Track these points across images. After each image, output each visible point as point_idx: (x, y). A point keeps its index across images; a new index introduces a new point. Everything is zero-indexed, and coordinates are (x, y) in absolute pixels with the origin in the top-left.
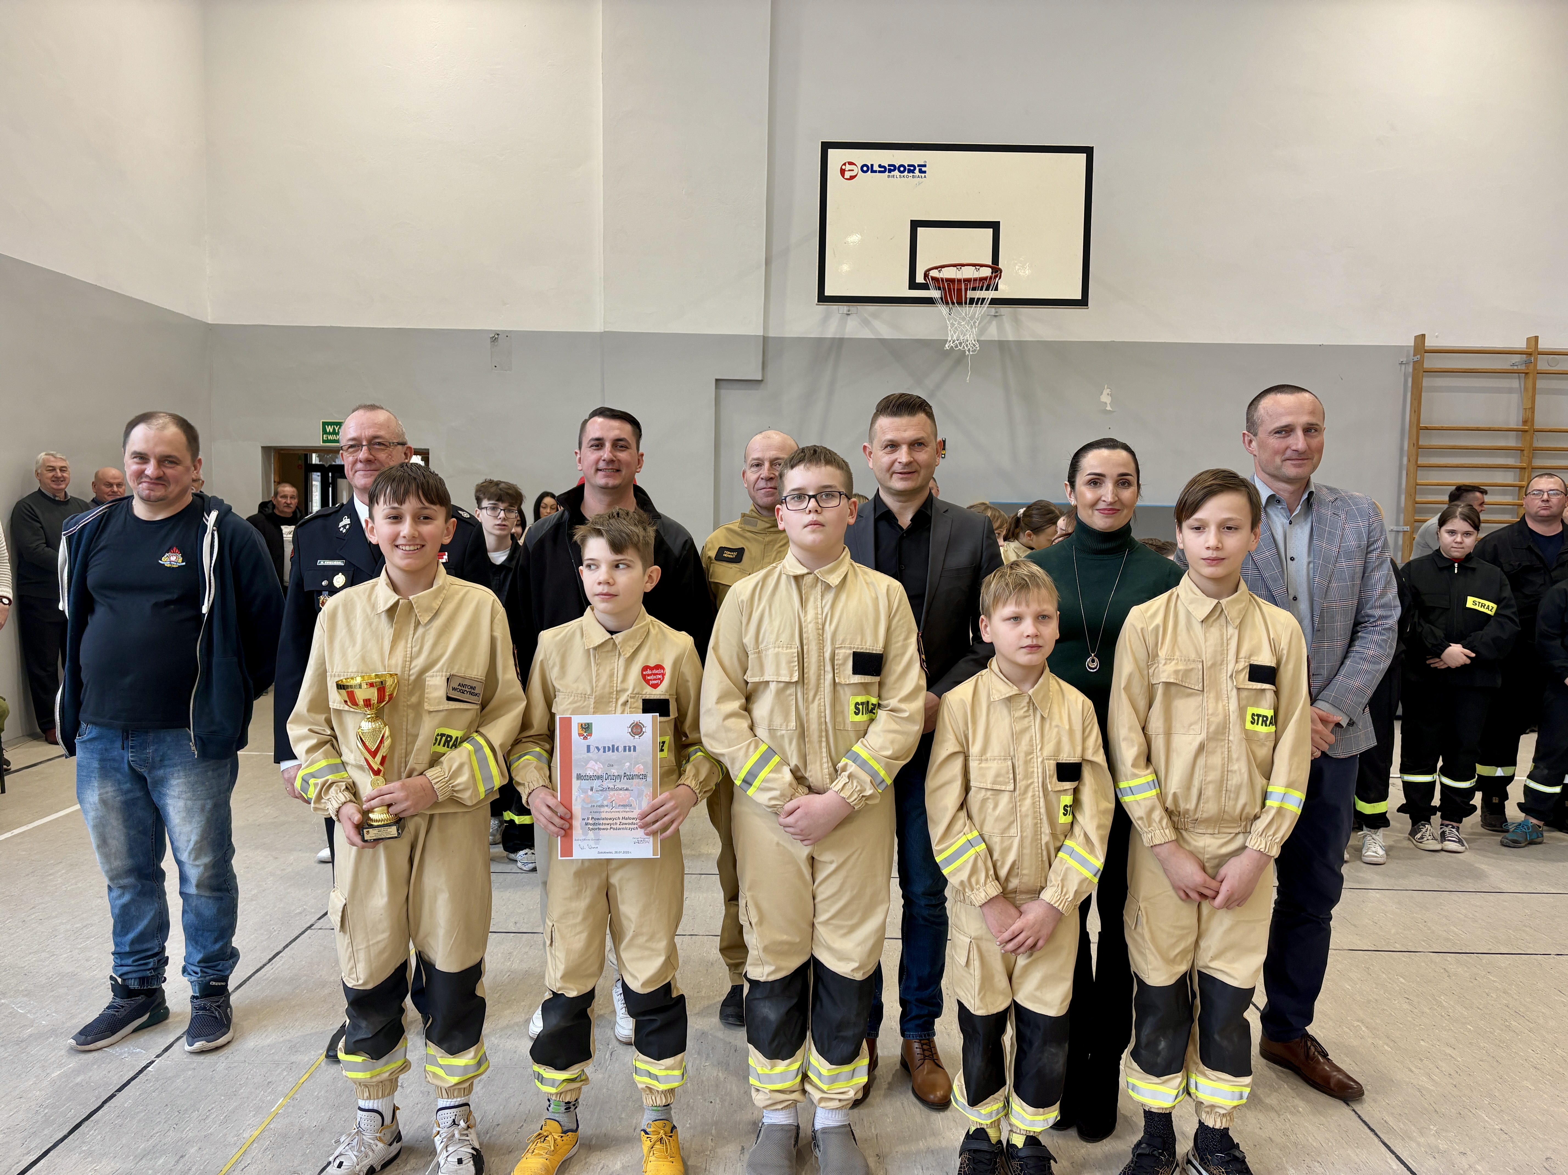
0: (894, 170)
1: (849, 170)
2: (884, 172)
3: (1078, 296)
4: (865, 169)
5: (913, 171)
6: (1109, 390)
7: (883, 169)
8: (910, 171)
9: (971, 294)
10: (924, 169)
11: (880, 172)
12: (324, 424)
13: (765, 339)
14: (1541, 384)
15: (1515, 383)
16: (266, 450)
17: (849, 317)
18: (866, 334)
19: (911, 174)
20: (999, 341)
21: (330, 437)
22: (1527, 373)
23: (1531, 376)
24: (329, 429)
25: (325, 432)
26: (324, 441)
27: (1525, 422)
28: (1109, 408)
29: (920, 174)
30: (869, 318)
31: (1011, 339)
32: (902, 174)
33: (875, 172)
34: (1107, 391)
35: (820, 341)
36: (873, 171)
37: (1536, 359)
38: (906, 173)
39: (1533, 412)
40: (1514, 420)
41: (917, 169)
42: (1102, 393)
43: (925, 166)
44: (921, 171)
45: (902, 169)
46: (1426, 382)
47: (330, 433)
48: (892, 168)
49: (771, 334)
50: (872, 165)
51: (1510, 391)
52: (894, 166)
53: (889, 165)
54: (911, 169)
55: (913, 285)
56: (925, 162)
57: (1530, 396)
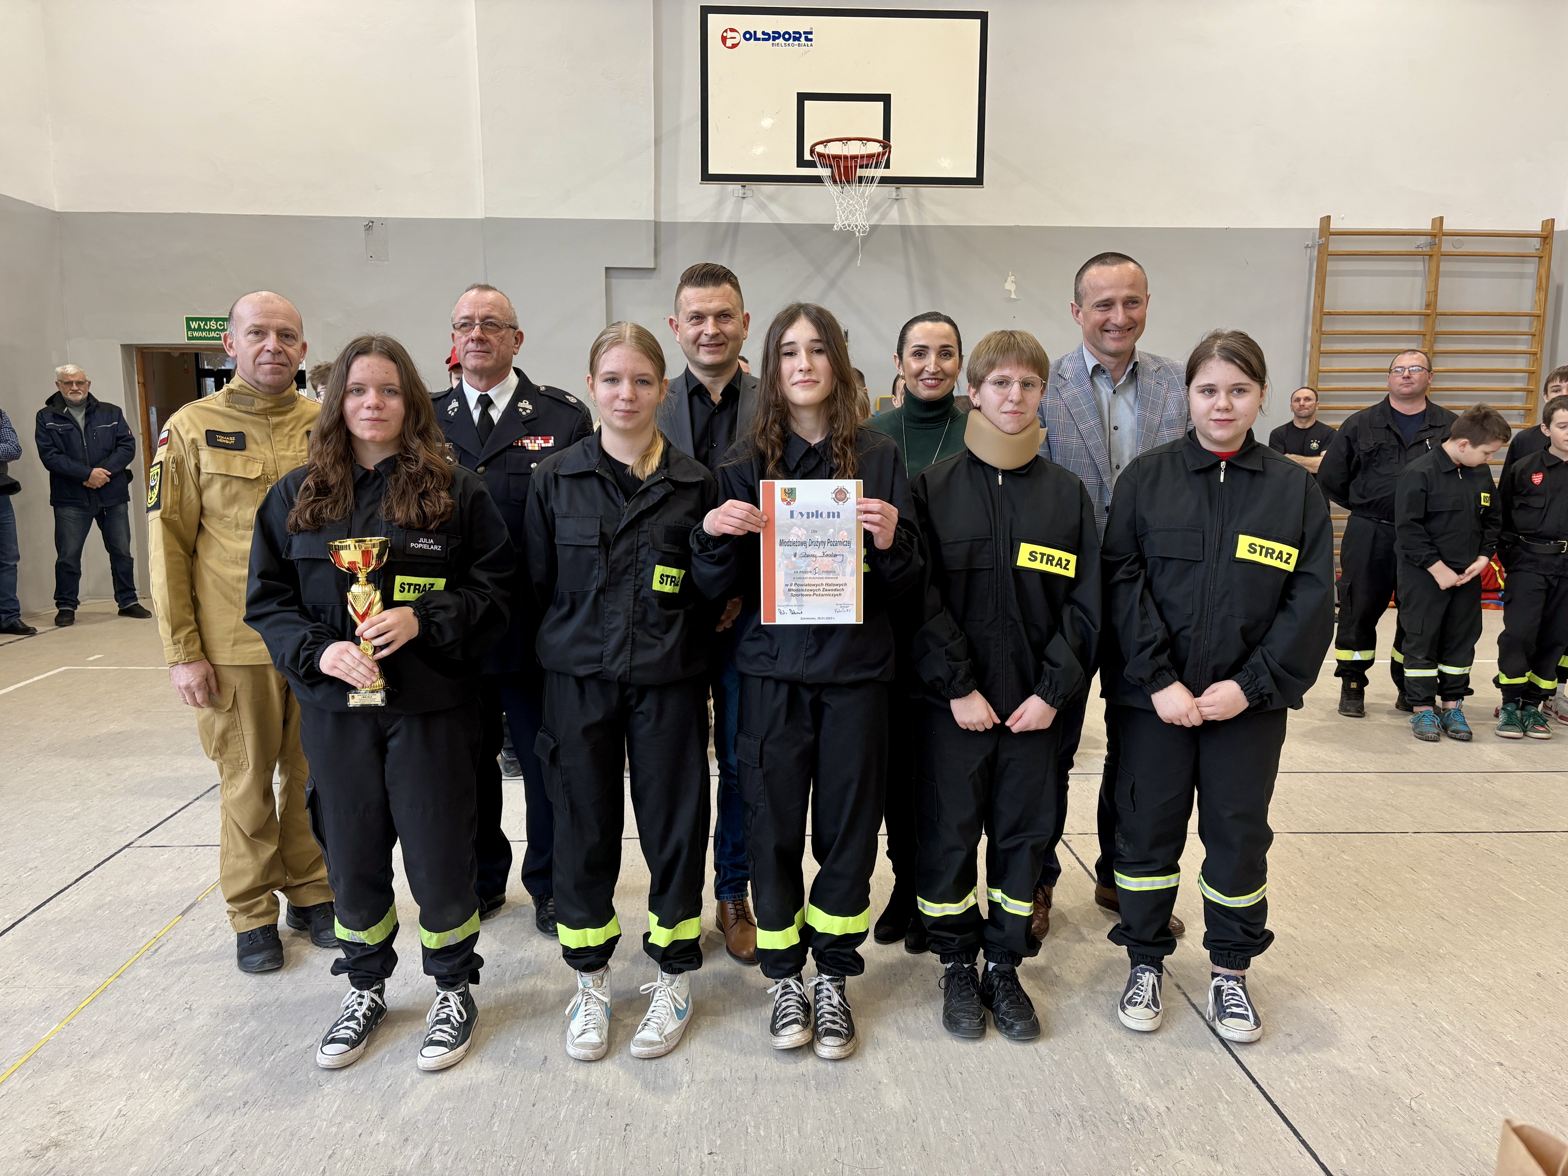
0: (778, 38)
1: (731, 38)
2: (768, 40)
3: (973, 174)
4: (748, 36)
5: (798, 39)
6: (1013, 277)
7: (767, 37)
8: (795, 39)
9: (860, 172)
10: (810, 36)
11: (764, 39)
12: (188, 320)
13: (657, 225)
14: (1445, 266)
15: (1419, 266)
16: (126, 348)
17: (745, 201)
18: (763, 218)
19: (797, 43)
20: (901, 226)
21: (196, 334)
22: (1431, 256)
23: (1435, 258)
24: (194, 325)
25: (189, 328)
26: (189, 339)
27: (1428, 306)
28: (1013, 296)
29: (806, 43)
30: (766, 202)
31: (913, 222)
32: (787, 43)
33: (759, 39)
34: (1011, 278)
35: (715, 226)
36: (756, 39)
37: (1440, 241)
38: (791, 41)
39: (1436, 296)
40: (1417, 304)
41: (803, 36)
42: (1006, 281)
43: (811, 33)
44: (807, 39)
45: (787, 36)
46: (1331, 266)
47: (194, 330)
48: (776, 35)
49: (663, 219)
50: (755, 32)
51: (1414, 274)
52: (778, 33)
53: (773, 32)
54: (797, 36)
55: (801, 162)
56: (811, 28)
57: (1434, 279)
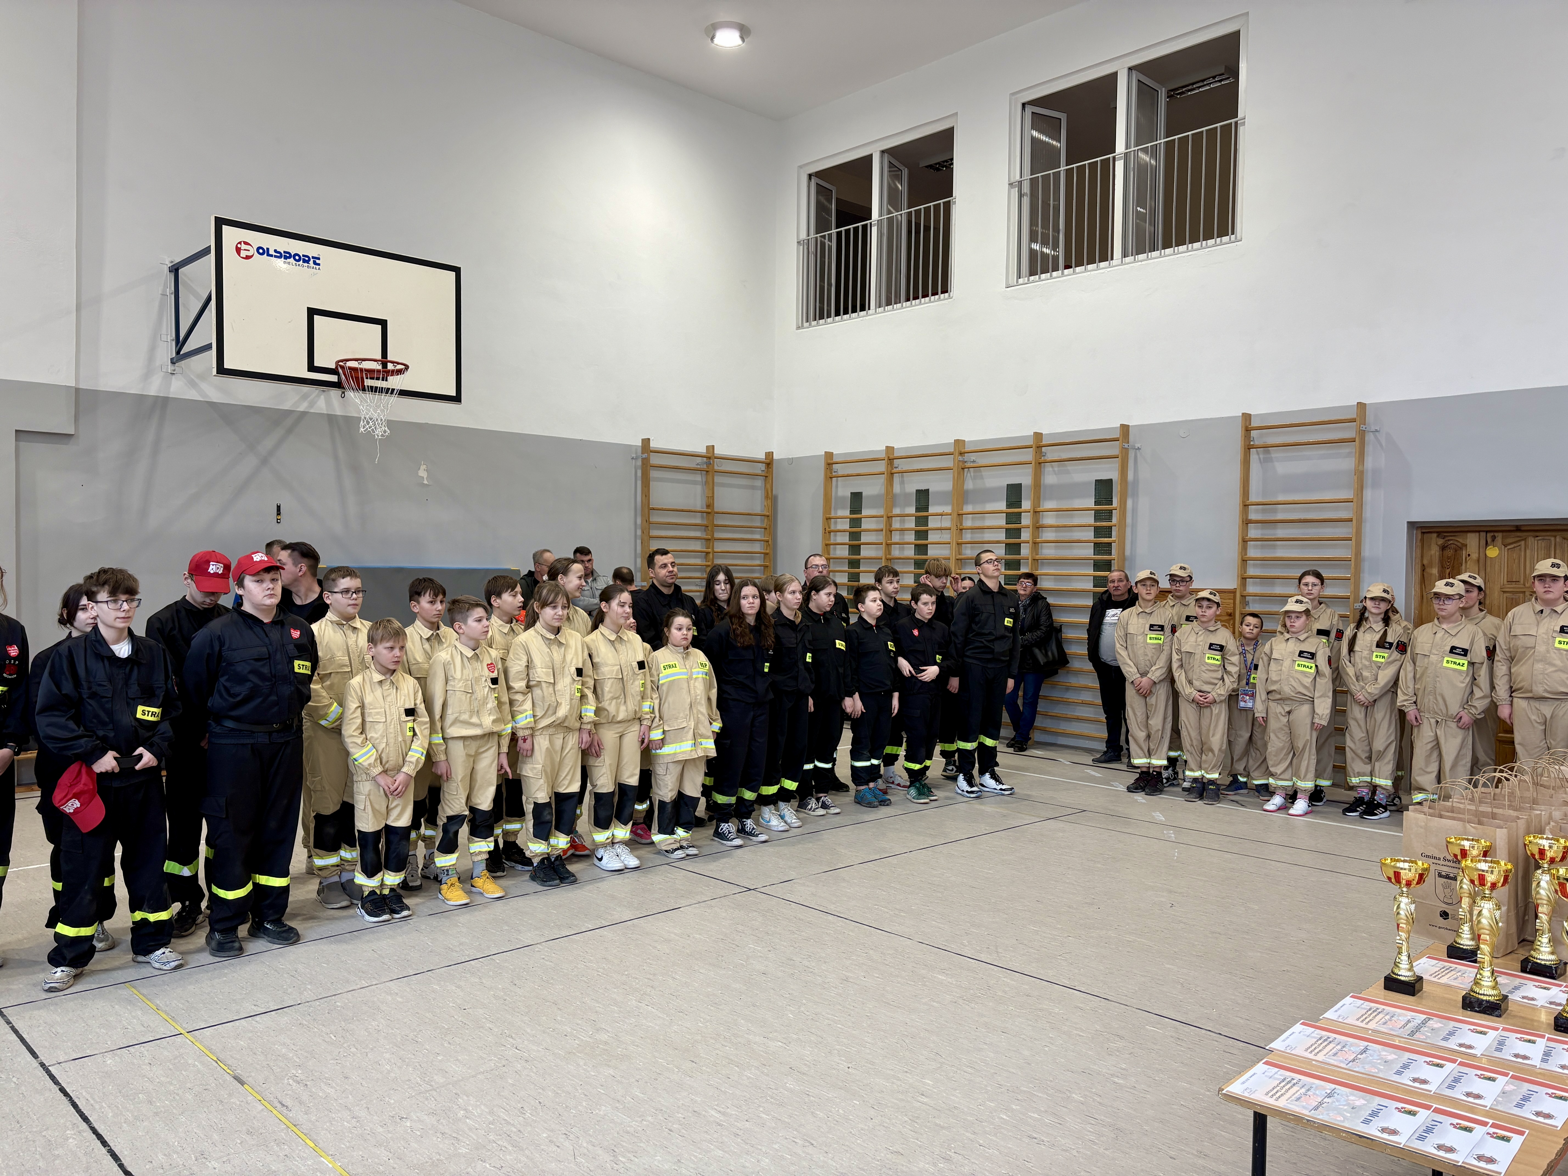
0: (290, 257)
1: (245, 250)
2: (280, 257)
3: (451, 393)
4: (261, 251)
5: (308, 262)
6: (425, 466)
7: (279, 255)
8: (304, 261)
10: (318, 261)
11: (276, 257)
13: (77, 390)
14: (718, 479)
15: (698, 478)
17: (173, 377)
18: (192, 395)
19: (306, 264)
20: (328, 415)
22: (707, 471)
23: (711, 473)
27: (708, 506)
28: (426, 482)
29: (315, 266)
30: (195, 379)
31: (338, 413)
32: (298, 263)
33: (271, 256)
34: (423, 467)
35: (140, 398)
36: (269, 255)
37: (713, 462)
38: (301, 262)
39: (713, 499)
40: (698, 503)
41: (312, 260)
42: (419, 468)
43: (319, 259)
44: (315, 263)
46: (654, 474)
48: (287, 256)
49: (83, 386)
50: (268, 249)
51: (694, 483)
52: (289, 253)
53: (284, 252)
54: (306, 259)
55: (312, 368)
56: (319, 255)
57: (710, 486)
